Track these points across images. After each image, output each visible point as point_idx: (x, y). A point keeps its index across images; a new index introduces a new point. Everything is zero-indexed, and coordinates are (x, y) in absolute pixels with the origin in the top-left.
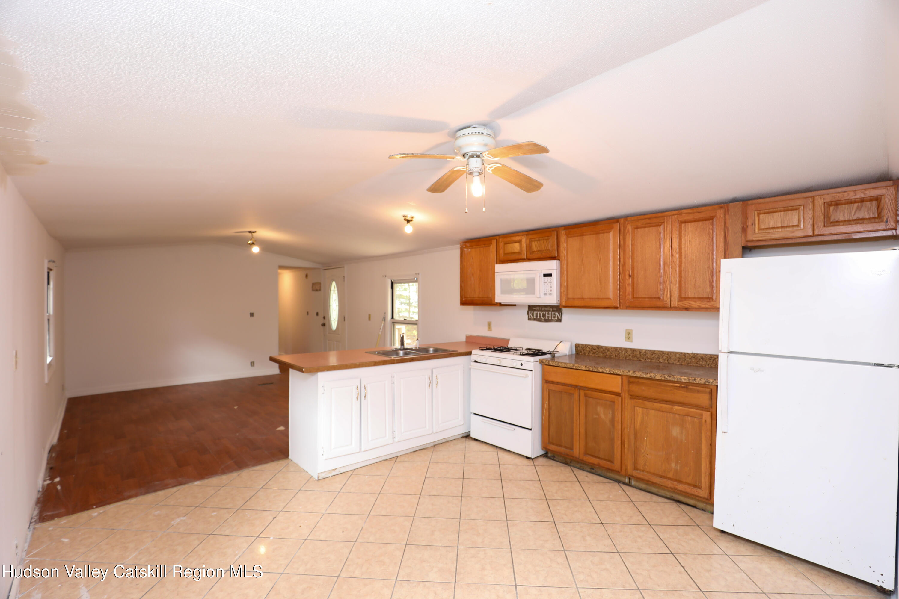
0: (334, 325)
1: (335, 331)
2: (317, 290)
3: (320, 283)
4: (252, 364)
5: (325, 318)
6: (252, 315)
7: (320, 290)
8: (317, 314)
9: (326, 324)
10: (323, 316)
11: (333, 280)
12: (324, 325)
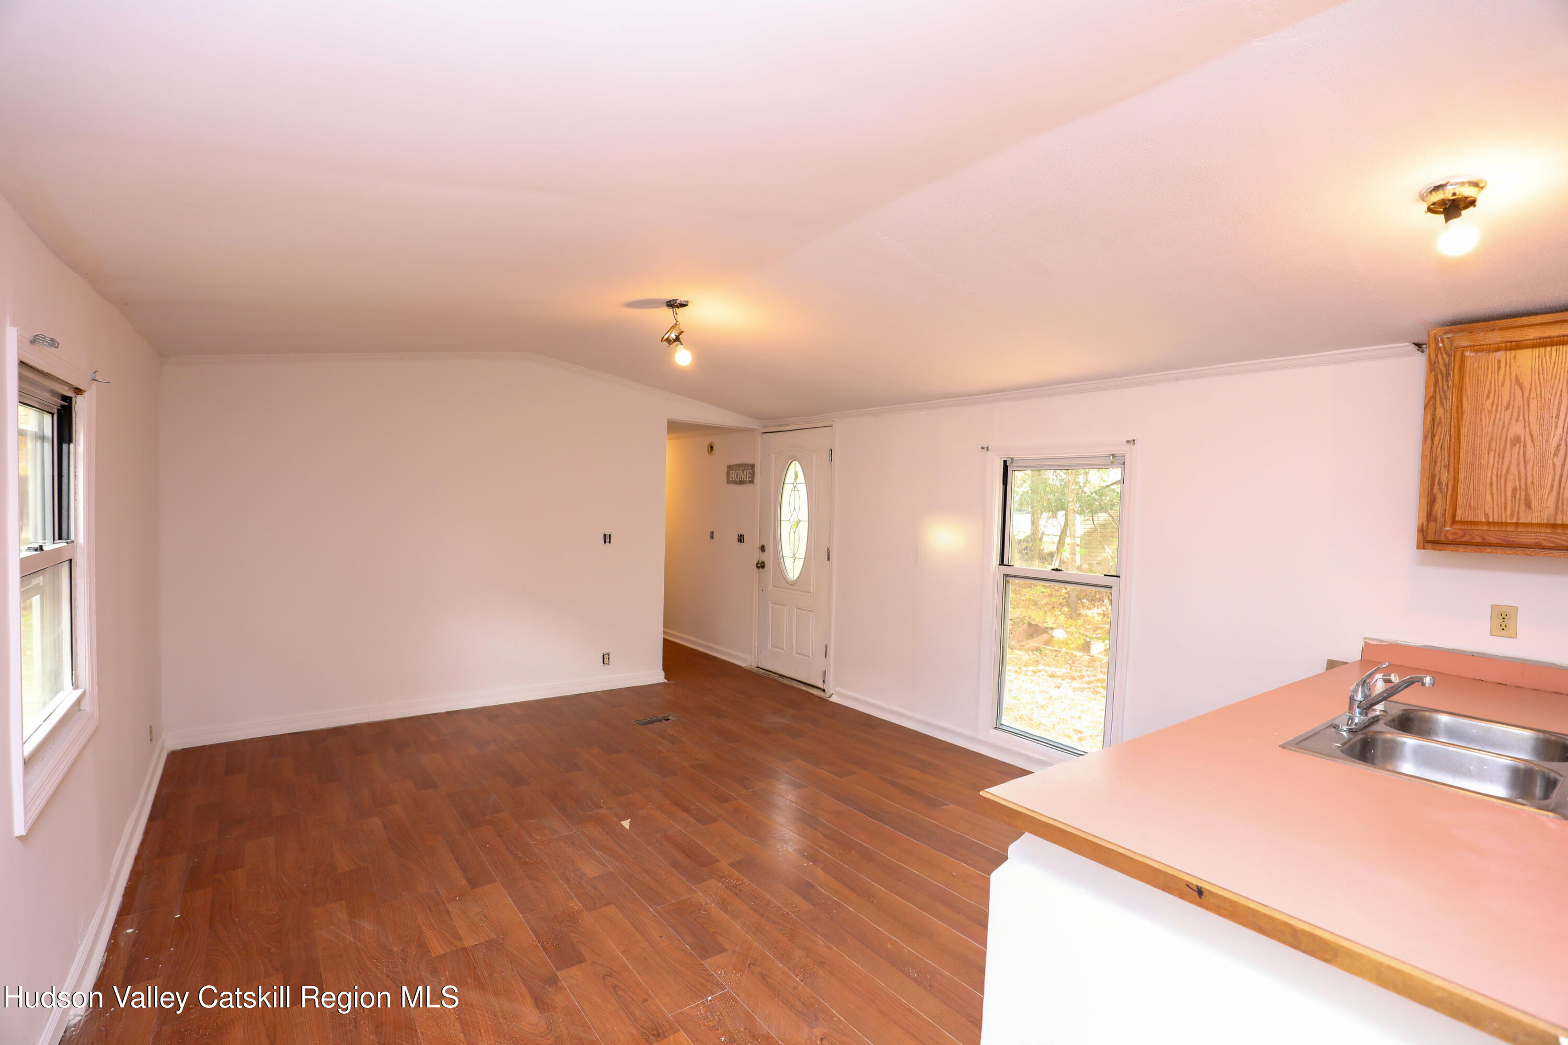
0: (793, 570)
1: (793, 583)
2: (742, 482)
3: (753, 466)
4: (605, 659)
5: (766, 548)
6: (608, 540)
7: (752, 482)
8: (741, 539)
9: (766, 565)
10: (758, 545)
11: (794, 459)
12: (761, 565)
